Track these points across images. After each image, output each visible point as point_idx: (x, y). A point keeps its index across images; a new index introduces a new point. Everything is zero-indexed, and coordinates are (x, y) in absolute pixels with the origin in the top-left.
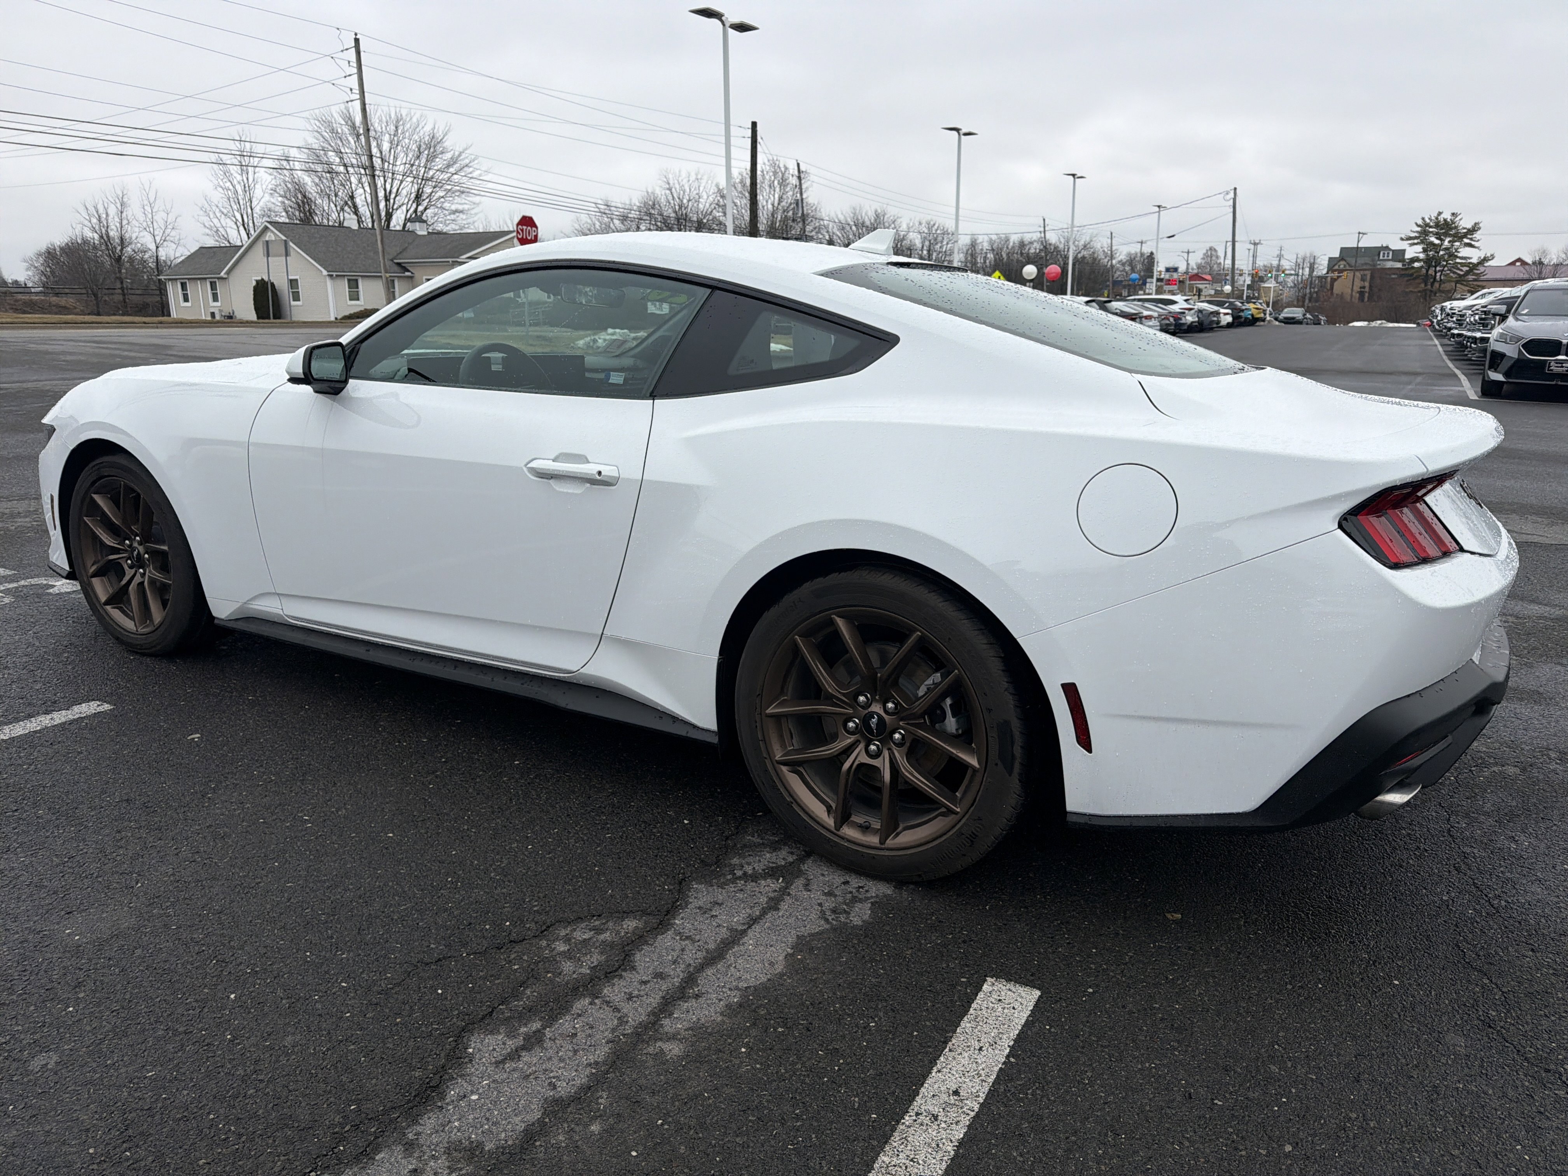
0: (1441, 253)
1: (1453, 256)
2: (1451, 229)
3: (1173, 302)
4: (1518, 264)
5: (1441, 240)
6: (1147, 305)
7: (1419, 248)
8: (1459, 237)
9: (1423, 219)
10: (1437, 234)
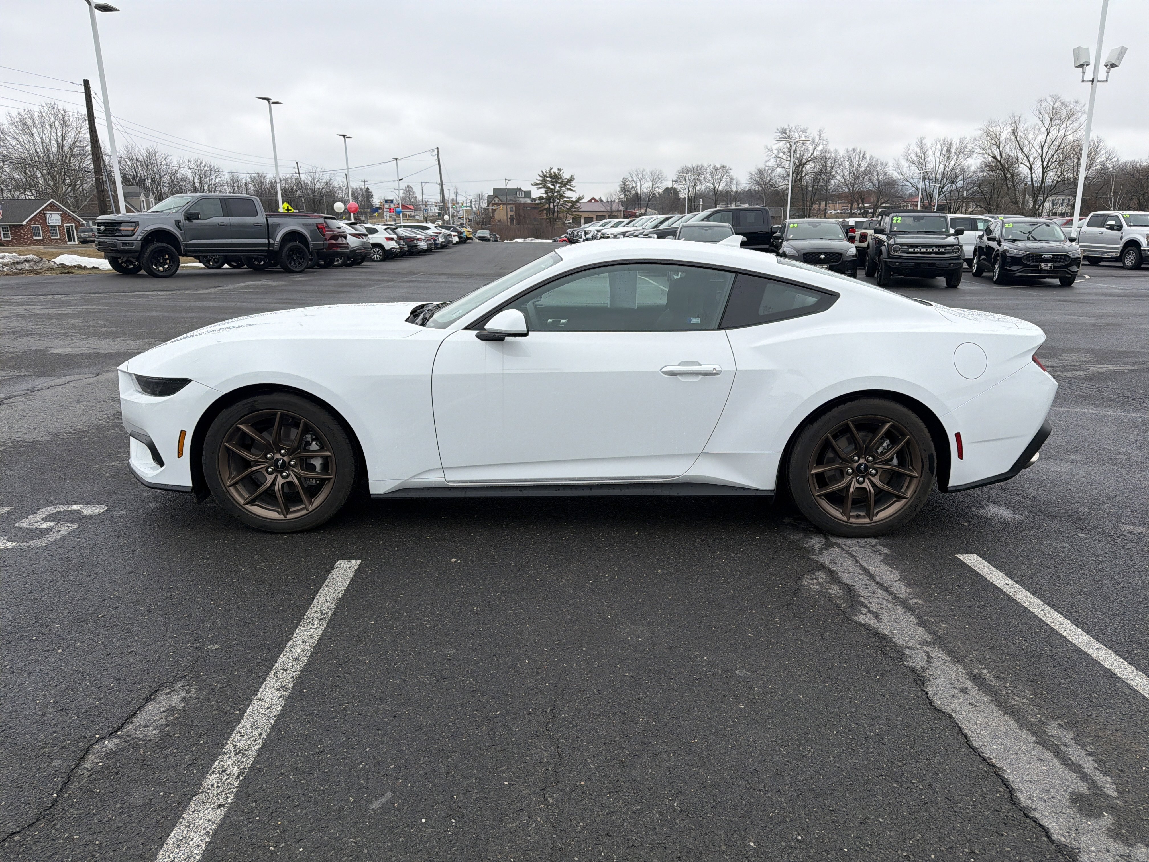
0: (556, 194)
1: (562, 196)
2: (559, 179)
3: (428, 228)
4: (593, 201)
5: (554, 186)
6: (414, 230)
7: (543, 191)
8: (563, 184)
9: (542, 172)
10: (551, 182)
